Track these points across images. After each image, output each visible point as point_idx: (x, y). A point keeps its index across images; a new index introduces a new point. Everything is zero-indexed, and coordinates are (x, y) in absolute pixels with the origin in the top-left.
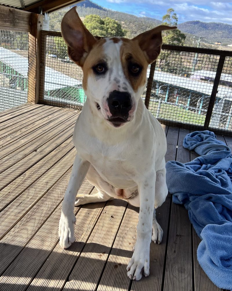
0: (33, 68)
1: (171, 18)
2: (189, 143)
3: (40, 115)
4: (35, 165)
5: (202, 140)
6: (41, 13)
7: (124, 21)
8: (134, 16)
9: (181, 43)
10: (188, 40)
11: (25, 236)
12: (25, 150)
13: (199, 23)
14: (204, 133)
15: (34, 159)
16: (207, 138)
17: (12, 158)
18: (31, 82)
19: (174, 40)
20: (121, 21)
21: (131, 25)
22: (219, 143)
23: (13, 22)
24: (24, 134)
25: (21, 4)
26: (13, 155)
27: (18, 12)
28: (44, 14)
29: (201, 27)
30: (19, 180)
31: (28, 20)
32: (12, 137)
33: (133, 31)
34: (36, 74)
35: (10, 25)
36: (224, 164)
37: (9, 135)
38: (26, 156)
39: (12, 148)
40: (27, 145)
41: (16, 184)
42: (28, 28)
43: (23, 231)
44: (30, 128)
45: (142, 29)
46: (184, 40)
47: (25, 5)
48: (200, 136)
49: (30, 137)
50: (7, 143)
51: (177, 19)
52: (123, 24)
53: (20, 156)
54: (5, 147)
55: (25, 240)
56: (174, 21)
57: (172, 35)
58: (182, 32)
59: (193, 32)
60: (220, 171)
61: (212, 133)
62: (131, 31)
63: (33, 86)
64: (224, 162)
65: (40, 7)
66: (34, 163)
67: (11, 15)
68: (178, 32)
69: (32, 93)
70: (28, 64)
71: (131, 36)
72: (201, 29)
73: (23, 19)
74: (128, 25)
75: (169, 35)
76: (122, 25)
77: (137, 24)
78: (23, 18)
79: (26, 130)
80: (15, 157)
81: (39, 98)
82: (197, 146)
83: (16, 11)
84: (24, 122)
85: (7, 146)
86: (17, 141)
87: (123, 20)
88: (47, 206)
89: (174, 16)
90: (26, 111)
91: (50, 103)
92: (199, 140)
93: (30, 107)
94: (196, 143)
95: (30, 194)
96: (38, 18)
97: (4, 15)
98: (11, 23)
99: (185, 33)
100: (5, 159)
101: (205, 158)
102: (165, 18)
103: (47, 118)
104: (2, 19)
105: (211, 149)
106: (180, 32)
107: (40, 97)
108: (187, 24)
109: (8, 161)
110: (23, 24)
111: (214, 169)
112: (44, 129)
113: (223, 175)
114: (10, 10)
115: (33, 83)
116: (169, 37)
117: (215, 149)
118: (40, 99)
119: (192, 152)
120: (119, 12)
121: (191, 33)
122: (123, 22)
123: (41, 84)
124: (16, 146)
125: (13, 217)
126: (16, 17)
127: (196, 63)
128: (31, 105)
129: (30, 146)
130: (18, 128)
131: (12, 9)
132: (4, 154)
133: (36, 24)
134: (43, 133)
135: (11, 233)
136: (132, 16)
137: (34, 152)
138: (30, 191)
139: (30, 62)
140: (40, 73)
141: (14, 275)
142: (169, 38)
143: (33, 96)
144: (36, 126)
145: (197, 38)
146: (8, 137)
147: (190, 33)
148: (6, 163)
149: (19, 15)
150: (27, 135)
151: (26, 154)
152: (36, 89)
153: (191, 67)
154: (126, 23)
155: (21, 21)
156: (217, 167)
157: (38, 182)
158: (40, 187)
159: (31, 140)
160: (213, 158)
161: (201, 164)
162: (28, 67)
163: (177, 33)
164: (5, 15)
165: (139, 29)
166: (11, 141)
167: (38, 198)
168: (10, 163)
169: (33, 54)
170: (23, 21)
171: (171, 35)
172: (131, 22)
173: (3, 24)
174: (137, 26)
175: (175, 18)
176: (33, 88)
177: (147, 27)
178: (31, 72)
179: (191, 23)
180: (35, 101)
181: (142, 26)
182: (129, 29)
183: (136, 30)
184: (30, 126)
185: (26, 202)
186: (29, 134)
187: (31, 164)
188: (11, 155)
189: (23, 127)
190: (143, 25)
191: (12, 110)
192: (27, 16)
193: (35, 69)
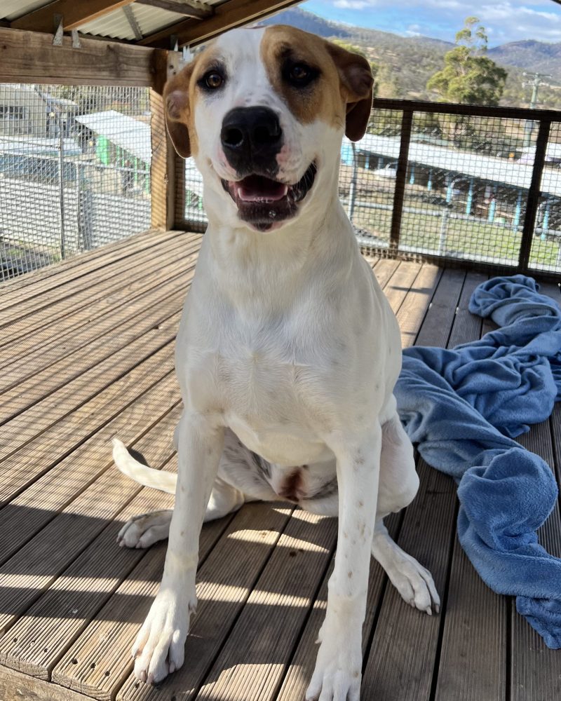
0: (161, 157)
1: (473, 36)
2: (479, 302)
3: (174, 253)
4: (152, 357)
5: (508, 294)
6: (176, 49)
7: (373, 46)
8: (393, 35)
9: (496, 87)
10: (513, 80)
11: (116, 499)
12: (134, 328)
13: (535, 45)
14: (513, 281)
15: (151, 346)
16: (517, 290)
17: (107, 345)
18: (158, 186)
19: (483, 82)
20: (367, 46)
21: (390, 53)
22: (541, 301)
23: (117, 70)
24: (136, 294)
25: (135, 32)
26: (109, 338)
27: (125, 50)
28: (181, 50)
29: (540, 53)
30: (114, 389)
31: (147, 65)
32: (111, 300)
33: (394, 66)
34: (167, 169)
35: (110, 76)
36: (544, 344)
37: (104, 297)
38: (135, 338)
39: (108, 324)
40: (140, 317)
41: (109, 397)
42: (147, 80)
43: (113, 490)
44: (151, 281)
45: (412, 60)
46: (505, 79)
47: (143, 33)
48: (503, 287)
49: (147, 301)
50: (99, 314)
51: (486, 37)
52: (372, 53)
53: (122, 340)
54: (94, 323)
55: (115, 508)
56: (480, 42)
57: (479, 73)
58: (498, 65)
59: (524, 64)
60: (532, 358)
61: (531, 280)
62: (389, 67)
63: (161, 194)
64: (543, 339)
65: (172, 36)
66: (148, 353)
67: (112, 55)
68: (490, 65)
69: (161, 209)
70: (151, 151)
71: (389, 77)
72: (541, 56)
73: (137, 62)
74: (383, 54)
75: (471, 71)
76: (369, 54)
77: (401, 52)
78: (137, 60)
79: (140, 286)
80: (112, 342)
81: (175, 218)
82: (495, 309)
83: (121, 48)
84: (139, 269)
85: (98, 320)
86: (120, 309)
87: (372, 44)
88: (167, 439)
89: (480, 31)
90: (146, 245)
91: (198, 227)
92: (502, 297)
93: (155, 238)
94: (494, 302)
95: (135, 416)
96: (168, 59)
97: (96, 57)
98: (111, 71)
99: (505, 67)
100: (91, 346)
101: (506, 333)
102: (460, 36)
103: (187, 260)
104: (93, 66)
105: (521, 313)
106: (494, 64)
107: (177, 215)
108: (510, 48)
109: (96, 351)
110: (137, 73)
111: (517, 355)
112: (178, 282)
113: (539, 367)
114: (108, 46)
115: (160, 188)
116: (470, 75)
117: (529, 314)
118: (177, 220)
119: (487, 321)
120: (363, 27)
121: (520, 65)
122: (370, 49)
123: (179, 190)
124: (116, 319)
125: (94, 463)
126: (121, 59)
127: (532, 128)
128: (158, 233)
129: (146, 318)
130: (124, 283)
131: (112, 44)
132: (91, 336)
133: (164, 71)
134: (176, 290)
135: (88, 493)
136: (390, 35)
137: (154, 330)
138: (136, 411)
139: (154, 147)
140: (176, 167)
141: (85, 575)
142: (471, 78)
143: (161, 215)
144: (164, 275)
145: (530, 77)
146: (103, 301)
147: (516, 66)
148: (92, 354)
149: (129, 56)
150: (142, 296)
151: (135, 336)
152: (167, 199)
153: (521, 137)
154: (377, 51)
155: (132, 67)
156: (525, 352)
157: (154, 392)
158: (156, 403)
159: (149, 306)
160: (521, 332)
161: (497, 345)
162: (151, 155)
163: (488, 68)
164: (98, 56)
165: (407, 60)
166: (107, 310)
167: (149, 424)
168: (101, 355)
169: (160, 130)
170: (138, 66)
171: (475, 72)
172: (387, 48)
173: (95, 75)
174: (402, 54)
175: (483, 37)
176: (161, 199)
177: (423, 56)
178: (158, 166)
179: (518, 45)
180: (167, 225)
181: (412, 55)
182: (385, 62)
183: (399, 65)
184: (150, 278)
185: (124, 433)
186: (146, 294)
187: (143, 356)
188: (104, 339)
189: (135, 279)
190: (415, 53)
191: (116, 244)
192: (146, 56)
193: (165, 161)
